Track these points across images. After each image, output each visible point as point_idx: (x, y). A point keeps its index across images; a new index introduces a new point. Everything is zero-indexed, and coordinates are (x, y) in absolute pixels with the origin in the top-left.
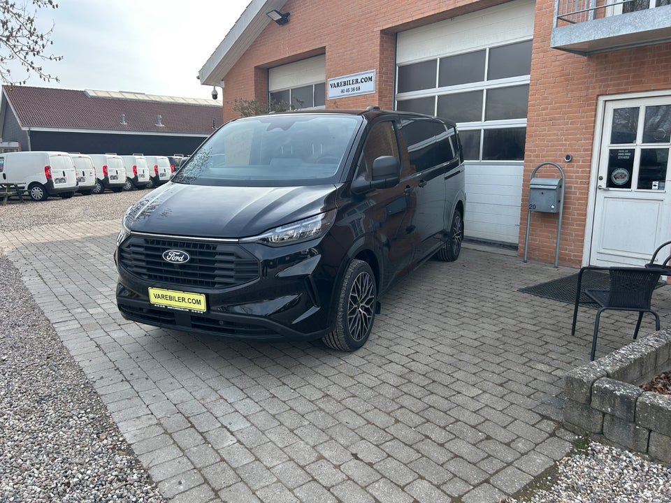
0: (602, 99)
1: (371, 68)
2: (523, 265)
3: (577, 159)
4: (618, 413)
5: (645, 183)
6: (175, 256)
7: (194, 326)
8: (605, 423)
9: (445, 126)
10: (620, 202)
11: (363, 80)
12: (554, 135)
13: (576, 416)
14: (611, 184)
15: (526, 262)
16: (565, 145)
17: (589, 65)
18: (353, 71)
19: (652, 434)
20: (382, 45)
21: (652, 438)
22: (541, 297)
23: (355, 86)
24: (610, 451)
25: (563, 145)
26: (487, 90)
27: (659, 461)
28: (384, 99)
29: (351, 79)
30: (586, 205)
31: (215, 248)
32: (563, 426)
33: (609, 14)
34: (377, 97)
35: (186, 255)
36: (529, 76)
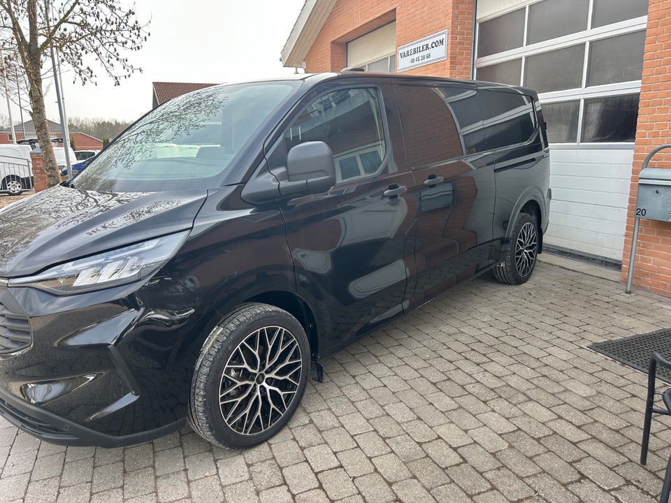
1: (442, 28)
2: (624, 297)
9: (524, 97)
11: (434, 45)
15: (629, 293)
18: (423, 35)
22: (623, 364)
23: (425, 53)
26: (591, 42)
28: (458, 67)
29: (421, 44)
34: (448, 65)
36: (646, 17)
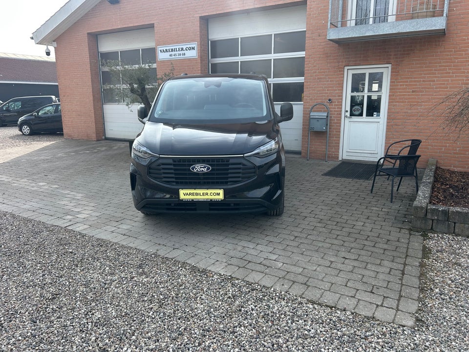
0: (346, 68)
1: (193, 41)
3: (334, 101)
4: (440, 218)
5: (370, 114)
6: (199, 168)
7: (211, 209)
8: (434, 224)
10: (357, 124)
12: (321, 87)
13: (418, 224)
14: (352, 115)
15: (308, 160)
16: (327, 93)
17: (339, 49)
18: (178, 42)
19: (456, 224)
20: (200, 27)
21: (456, 226)
22: (336, 177)
23: (181, 52)
24: (438, 236)
25: (326, 93)
26: (274, 59)
27: (460, 235)
28: (203, 62)
29: (177, 47)
30: (340, 126)
31: (228, 161)
32: (411, 230)
33: (348, 25)
34: (199, 61)
35: (208, 167)
36: (305, 52)
